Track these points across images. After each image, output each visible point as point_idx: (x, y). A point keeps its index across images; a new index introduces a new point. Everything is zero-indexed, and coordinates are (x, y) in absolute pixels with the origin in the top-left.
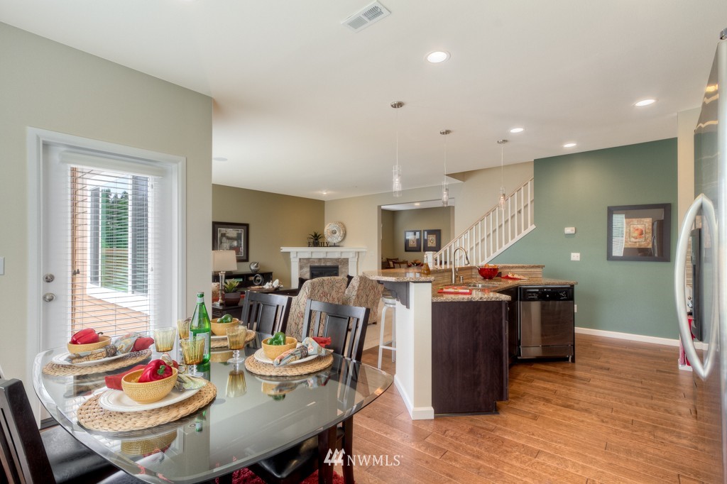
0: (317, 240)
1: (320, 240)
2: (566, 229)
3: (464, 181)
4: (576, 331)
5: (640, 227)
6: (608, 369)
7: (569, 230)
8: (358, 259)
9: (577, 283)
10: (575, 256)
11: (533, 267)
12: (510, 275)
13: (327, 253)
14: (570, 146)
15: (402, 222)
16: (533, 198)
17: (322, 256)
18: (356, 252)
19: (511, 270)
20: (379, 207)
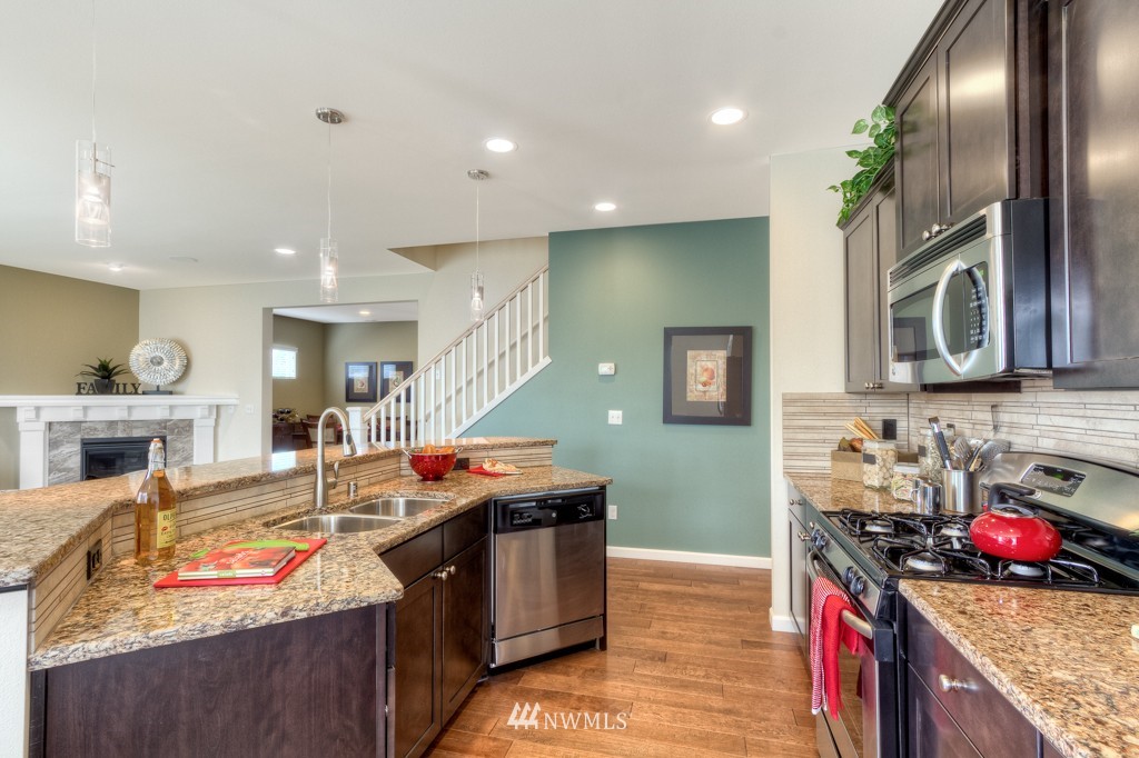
0: (106, 379)
1: (118, 379)
2: (601, 365)
3: (435, 269)
4: (608, 555)
5: (710, 365)
6: (664, 658)
7: (605, 368)
8: (216, 420)
9: (611, 482)
10: (615, 417)
11: (535, 444)
12: (487, 467)
13: (130, 408)
14: (605, 209)
15: (339, 346)
16: (547, 314)
17: (116, 415)
18: (210, 407)
19: (492, 453)
20: (267, 311)
